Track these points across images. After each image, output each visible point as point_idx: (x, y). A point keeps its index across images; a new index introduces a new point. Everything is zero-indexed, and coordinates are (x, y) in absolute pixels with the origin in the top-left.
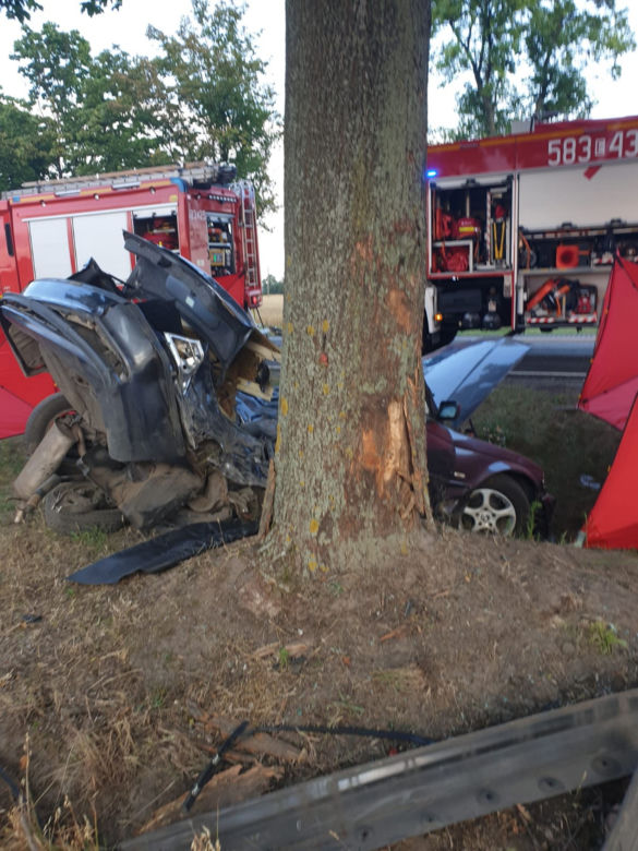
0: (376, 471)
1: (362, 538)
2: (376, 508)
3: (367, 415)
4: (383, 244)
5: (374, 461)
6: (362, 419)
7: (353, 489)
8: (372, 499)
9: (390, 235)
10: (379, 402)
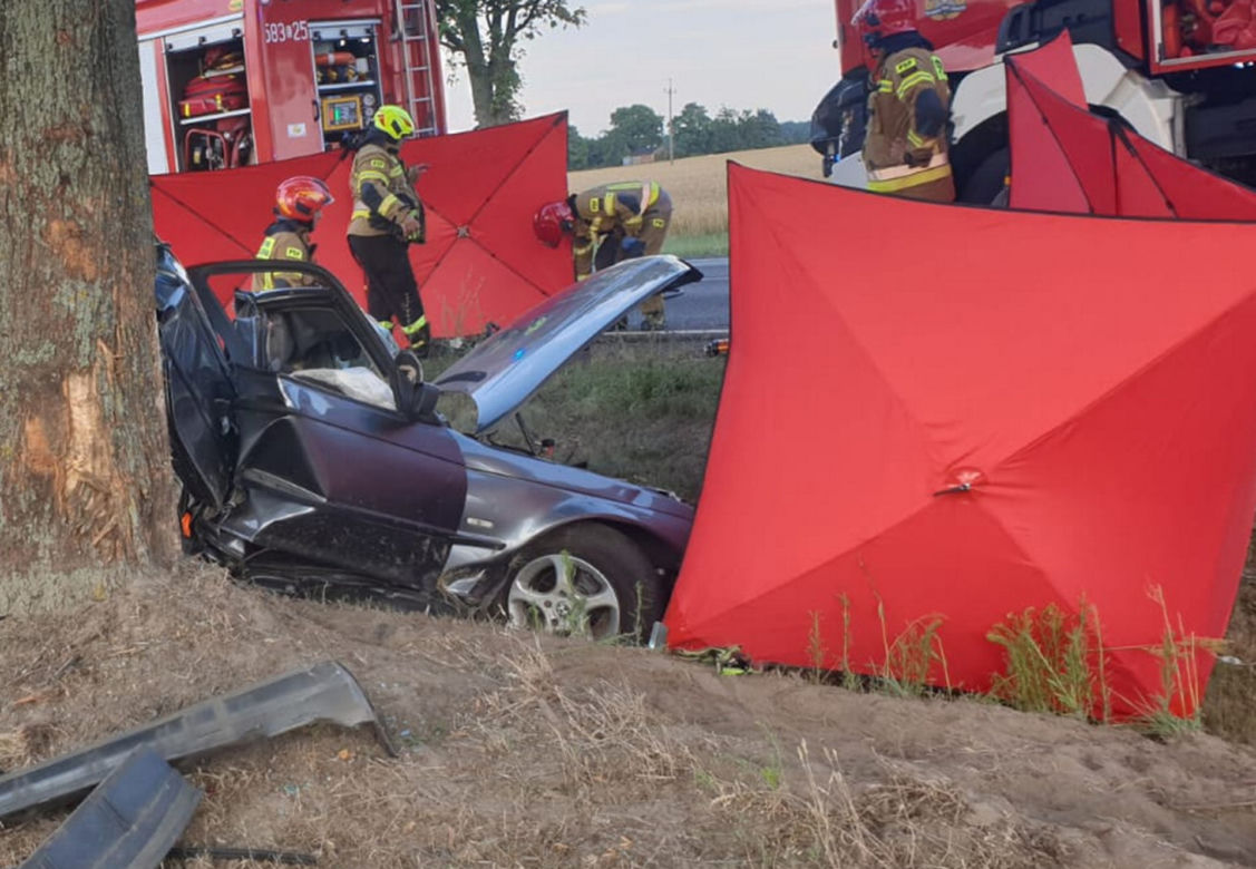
0: (52, 477)
1: (35, 574)
2: (54, 530)
3: (28, 396)
4: (29, 160)
5: (47, 462)
6: (21, 400)
7: (16, 500)
8: (47, 517)
9: (39, 146)
10: (46, 377)
